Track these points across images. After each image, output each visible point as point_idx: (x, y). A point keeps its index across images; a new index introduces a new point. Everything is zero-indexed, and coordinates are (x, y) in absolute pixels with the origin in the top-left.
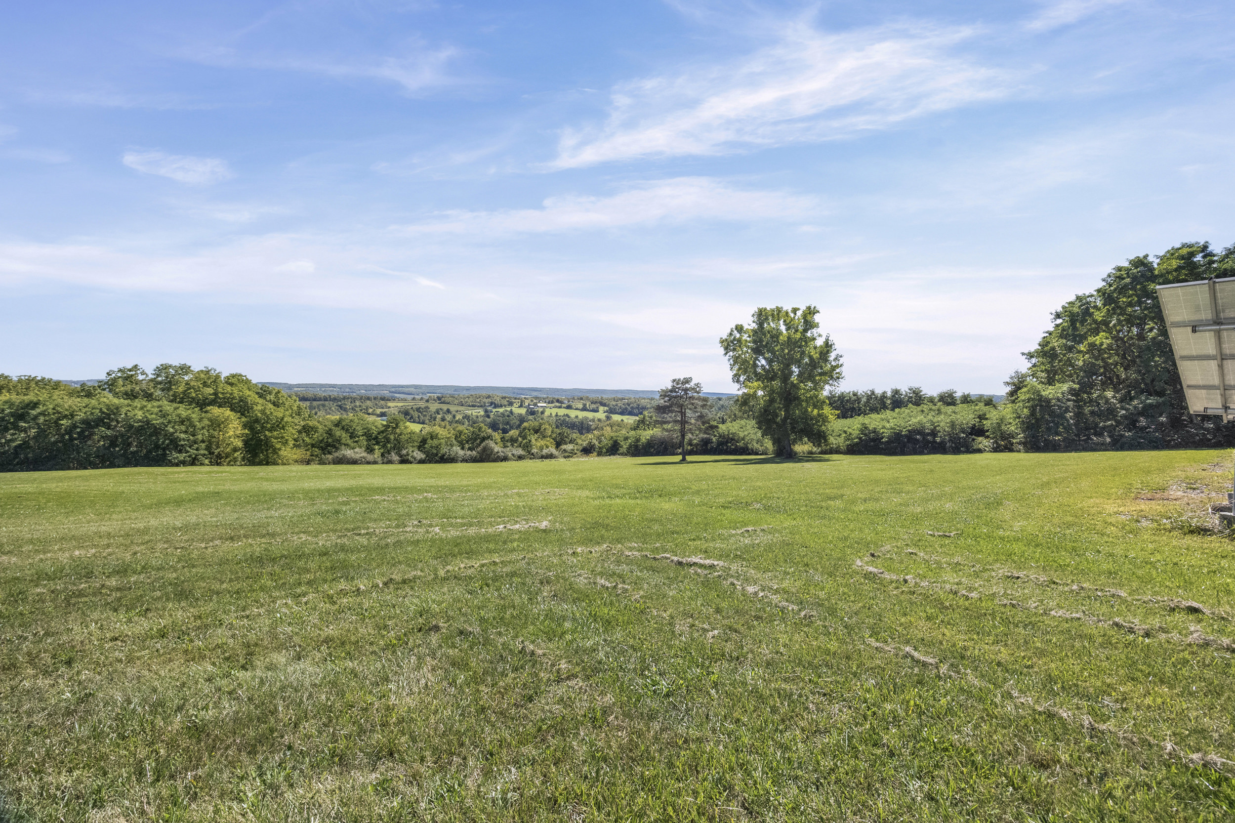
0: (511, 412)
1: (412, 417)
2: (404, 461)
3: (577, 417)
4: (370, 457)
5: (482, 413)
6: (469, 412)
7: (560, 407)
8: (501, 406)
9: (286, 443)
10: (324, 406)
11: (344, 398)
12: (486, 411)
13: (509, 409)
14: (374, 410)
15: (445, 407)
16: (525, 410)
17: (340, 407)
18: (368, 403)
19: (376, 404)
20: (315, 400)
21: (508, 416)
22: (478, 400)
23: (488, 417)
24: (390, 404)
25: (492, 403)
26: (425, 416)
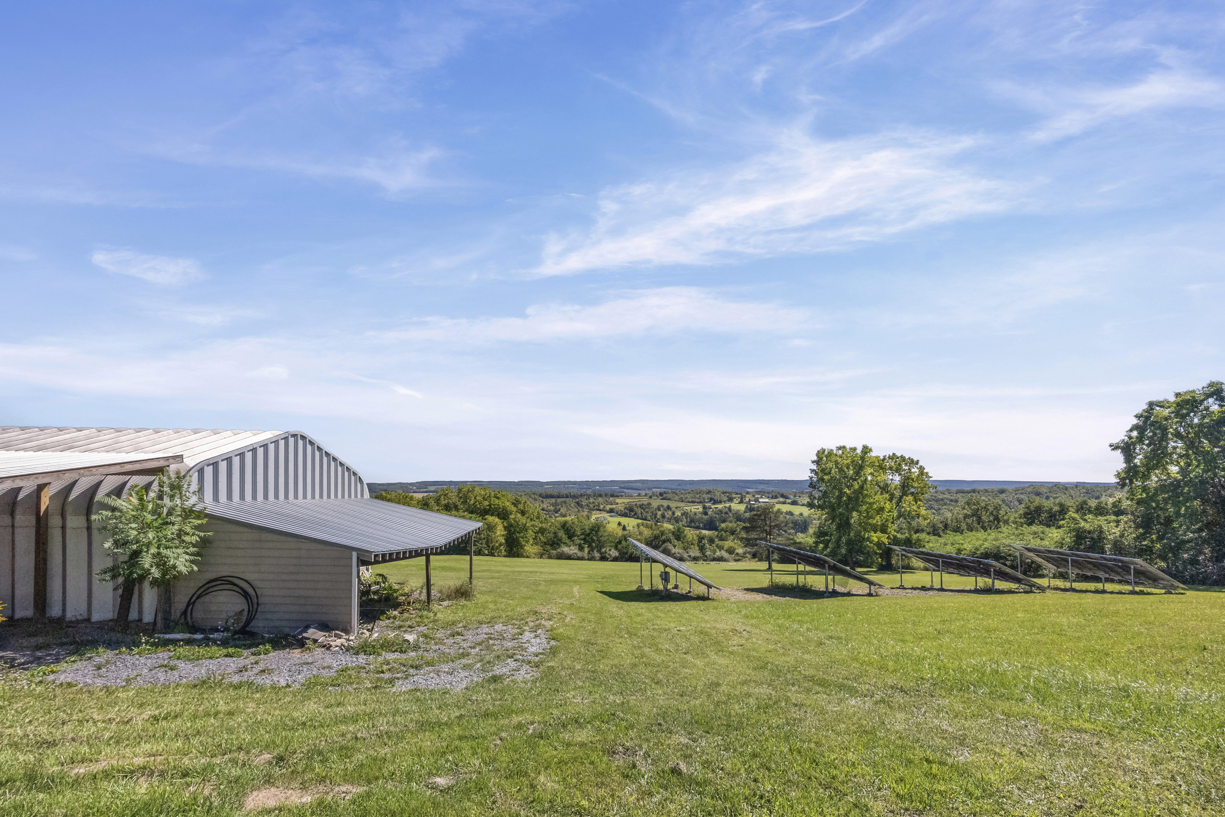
0: (730, 508)
1: (636, 514)
2: (603, 558)
3: (801, 514)
4: (580, 554)
5: (701, 510)
6: (689, 508)
7: (784, 503)
8: (721, 502)
9: (527, 542)
10: (565, 502)
11: (581, 495)
12: (704, 508)
13: (727, 505)
14: (604, 507)
15: (665, 503)
16: (745, 505)
17: (578, 503)
18: (600, 500)
19: (607, 501)
20: (559, 497)
21: (726, 513)
22: (698, 496)
23: (706, 514)
24: (618, 500)
25: (711, 499)
26: (647, 512)
